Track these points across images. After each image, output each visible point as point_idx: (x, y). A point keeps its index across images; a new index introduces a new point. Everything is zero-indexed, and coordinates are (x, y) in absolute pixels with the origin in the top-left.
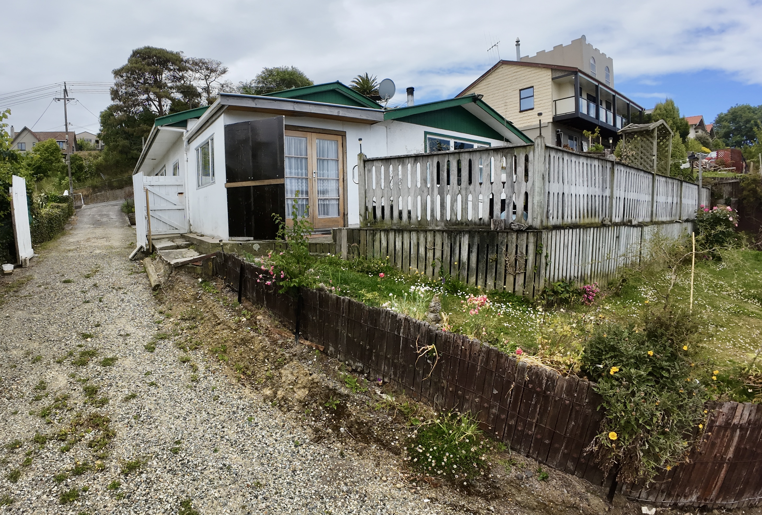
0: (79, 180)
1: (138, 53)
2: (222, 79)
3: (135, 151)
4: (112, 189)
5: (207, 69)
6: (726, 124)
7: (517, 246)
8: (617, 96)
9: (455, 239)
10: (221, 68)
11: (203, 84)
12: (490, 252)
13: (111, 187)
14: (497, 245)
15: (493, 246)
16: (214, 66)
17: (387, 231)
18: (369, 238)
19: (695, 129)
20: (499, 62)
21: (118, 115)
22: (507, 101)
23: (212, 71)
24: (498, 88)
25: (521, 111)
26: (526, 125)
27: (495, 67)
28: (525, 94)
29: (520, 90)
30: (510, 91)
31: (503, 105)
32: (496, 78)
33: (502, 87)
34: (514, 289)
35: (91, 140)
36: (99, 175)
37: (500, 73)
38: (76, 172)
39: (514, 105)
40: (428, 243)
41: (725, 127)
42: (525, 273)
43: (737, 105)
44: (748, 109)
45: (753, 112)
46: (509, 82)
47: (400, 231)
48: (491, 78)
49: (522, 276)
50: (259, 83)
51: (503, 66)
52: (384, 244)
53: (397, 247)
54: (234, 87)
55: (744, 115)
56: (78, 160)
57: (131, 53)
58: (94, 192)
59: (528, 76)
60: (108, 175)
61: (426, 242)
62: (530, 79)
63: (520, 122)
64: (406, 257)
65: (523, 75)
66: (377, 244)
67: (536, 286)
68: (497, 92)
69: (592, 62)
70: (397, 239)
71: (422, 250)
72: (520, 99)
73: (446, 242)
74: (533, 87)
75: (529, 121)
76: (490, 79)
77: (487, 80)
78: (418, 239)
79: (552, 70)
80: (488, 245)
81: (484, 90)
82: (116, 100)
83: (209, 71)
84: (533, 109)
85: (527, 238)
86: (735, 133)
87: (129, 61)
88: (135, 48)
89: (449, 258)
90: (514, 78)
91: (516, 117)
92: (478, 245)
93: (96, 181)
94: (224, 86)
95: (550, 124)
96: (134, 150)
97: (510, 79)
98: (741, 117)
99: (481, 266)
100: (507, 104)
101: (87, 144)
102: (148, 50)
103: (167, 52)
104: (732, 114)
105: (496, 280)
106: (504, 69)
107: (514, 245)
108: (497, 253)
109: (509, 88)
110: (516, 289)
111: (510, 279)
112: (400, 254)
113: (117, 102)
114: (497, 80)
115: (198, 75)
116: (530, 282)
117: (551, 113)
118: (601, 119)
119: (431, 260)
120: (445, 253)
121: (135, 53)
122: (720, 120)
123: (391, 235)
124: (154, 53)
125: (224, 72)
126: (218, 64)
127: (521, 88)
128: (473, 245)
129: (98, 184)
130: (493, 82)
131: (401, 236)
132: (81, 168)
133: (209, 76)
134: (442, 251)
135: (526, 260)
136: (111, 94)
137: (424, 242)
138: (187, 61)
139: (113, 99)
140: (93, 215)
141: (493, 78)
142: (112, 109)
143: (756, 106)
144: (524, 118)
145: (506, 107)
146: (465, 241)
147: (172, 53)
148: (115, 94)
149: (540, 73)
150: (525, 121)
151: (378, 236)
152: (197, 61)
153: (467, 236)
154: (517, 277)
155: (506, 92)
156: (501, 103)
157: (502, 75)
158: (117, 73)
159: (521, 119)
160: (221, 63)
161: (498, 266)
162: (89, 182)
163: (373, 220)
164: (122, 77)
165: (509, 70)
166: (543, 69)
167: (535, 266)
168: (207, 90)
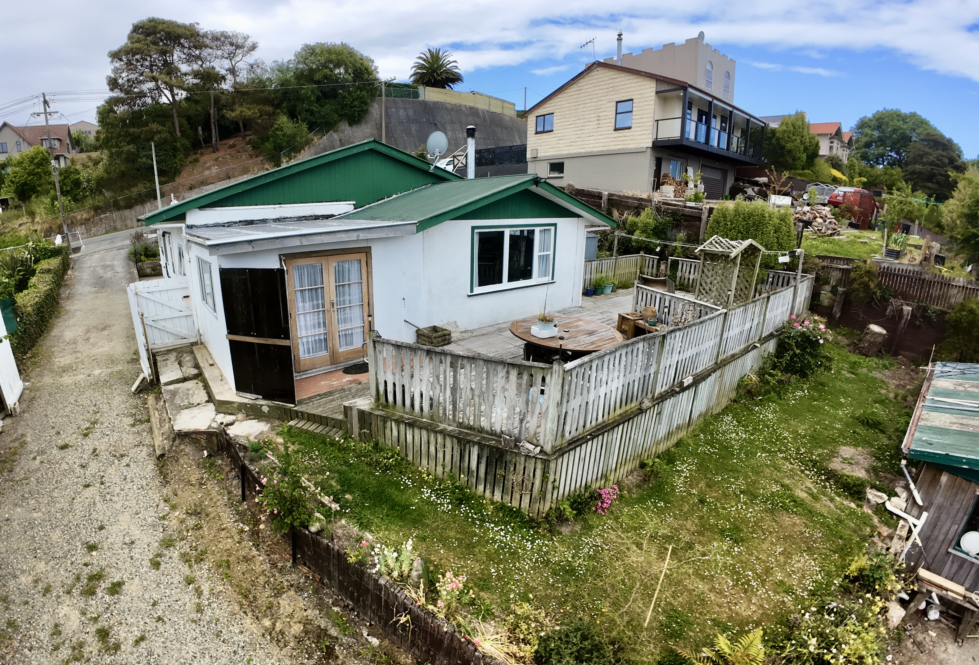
0: (76, 200)
1: (141, 27)
2: (251, 58)
3: (144, 159)
4: (119, 209)
5: (232, 44)
6: (867, 130)
7: (525, 468)
8: (735, 111)
9: (465, 447)
10: (249, 42)
11: (227, 64)
12: (498, 467)
13: (117, 207)
14: (506, 462)
15: (501, 462)
16: (240, 41)
17: (398, 422)
18: (380, 424)
19: (830, 139)
20: (594, 63)
21: (120, 109)
22: (601, 114)
23: (238, 47)
24: (591, 97)
25: (616, 130)
26: (620, 147)
27: (589, 69)
28: (622, 107)
29: (617, 102)
30: (605, 102)
31: (595, 119)
32: (589, 83)
33: (595, 96)
34: (520, 505)
35: (90, 132)
36: (101, 193)
37: (595, 77)
38: (72, 189)
39: (609, 121)
40: (438, 444)
41: (866, 135)
42: (531, 495)
43: (884, 109)
44: (897, 116)
45: (903, 120)
46: (605, 91)
47: (412, 425)
48: (583, 83)
49: (528, 497)
50: (298, 63)
51: (598, 69)
52: (395, 433)
53: (408, 439)
54: (268, 68)
55: (891, 123)
56: (74, 173)
57: (131, 28)
58: (98, 214)
59: (628, 86)
60: (113, 190)
61: (436, 442)
62: (629, 90)
63: (613, 143)
64: (417, 452)
65: (622, 83)
66: (388, 431)
67: (541, 507)
68: (590, 101)
69: (709, 67)
70: (408, 432)
71: (432, 449)
72: (617, 114)
73: (456, 447)
74: (632, 100)
75: (624, 142)
76: (581, 84)
77: (579, 85)
78: (428, 437)
79: (657, 80)
80: (497, 460)
81: (575, 97)
82: (116, 90)
83: (234, 47)
84: (630, 128)
85: (535, 463)
86: (879, 143)
87: (130, 38)
88: (136, 21)
89: (458, 463)
90: (610, 85)
91: (608, 136)
92: (487, 457)
93: (99, 200)
94: (255, 66)
95: (649, 150)
96: (141, 158)
97: (606, 86)
98: (887, 124)
99: (489, 477)
100: (601, 118)
101: (85, 138)
102: (153, 23)
103: (178, 26)
104: (878, 119)
105: (503, 492)
106: (600, 72)
107: (522, 467)
108: (505, 469)
109: (604, 98)
110: (522, 506)
111: (517, 496)
112: (411, 446)
113: (117, 94)
114: (590, 86)
115: (219, 53)
116: (536, 502)
117: (651, 136)
118: (711, 144)
119: (441, 460)
120: (454, 457)
121: (137, 29)
122: (862, 125)
123: (402, 427)
124: (160, 27)
125: (253, 47)
126: (246, 38)
127: (618, 100)
128: (482, 457)
129: (101, 204)
130: (585, 87)
131: (411, 430)
132: (77, 183)
133: (234, 54)
134: (452, 455)
135: (533, 484)
136: (109, 84)
137: (434, 442)
138: (205, 35)
139: (112, 90)
140: (95, 267)
141: (585, 83)
142: (113, 102)
143: (908, 112)
144: (619, 139)
145: (598, 122)
146: (475, 451)
147: (184, 27)
148: (113, 84)
149: (643, 83)
150: (620, 143)
151: (389, 424)
152: (219, 35)
153: (476, 447)
154: (523, 496)
155: (600, 103)
156: (593, 115)
157: (596, 81)
158: (115, 56)
159: (615, 139)
160: (248, 37)
161: (506, 482)
162: (89, 202)
163: (385, 403)
164: (121, 60)
165: (606, 75)
166: (647, 79)
167: (541, 491)
168: (233, 71)
